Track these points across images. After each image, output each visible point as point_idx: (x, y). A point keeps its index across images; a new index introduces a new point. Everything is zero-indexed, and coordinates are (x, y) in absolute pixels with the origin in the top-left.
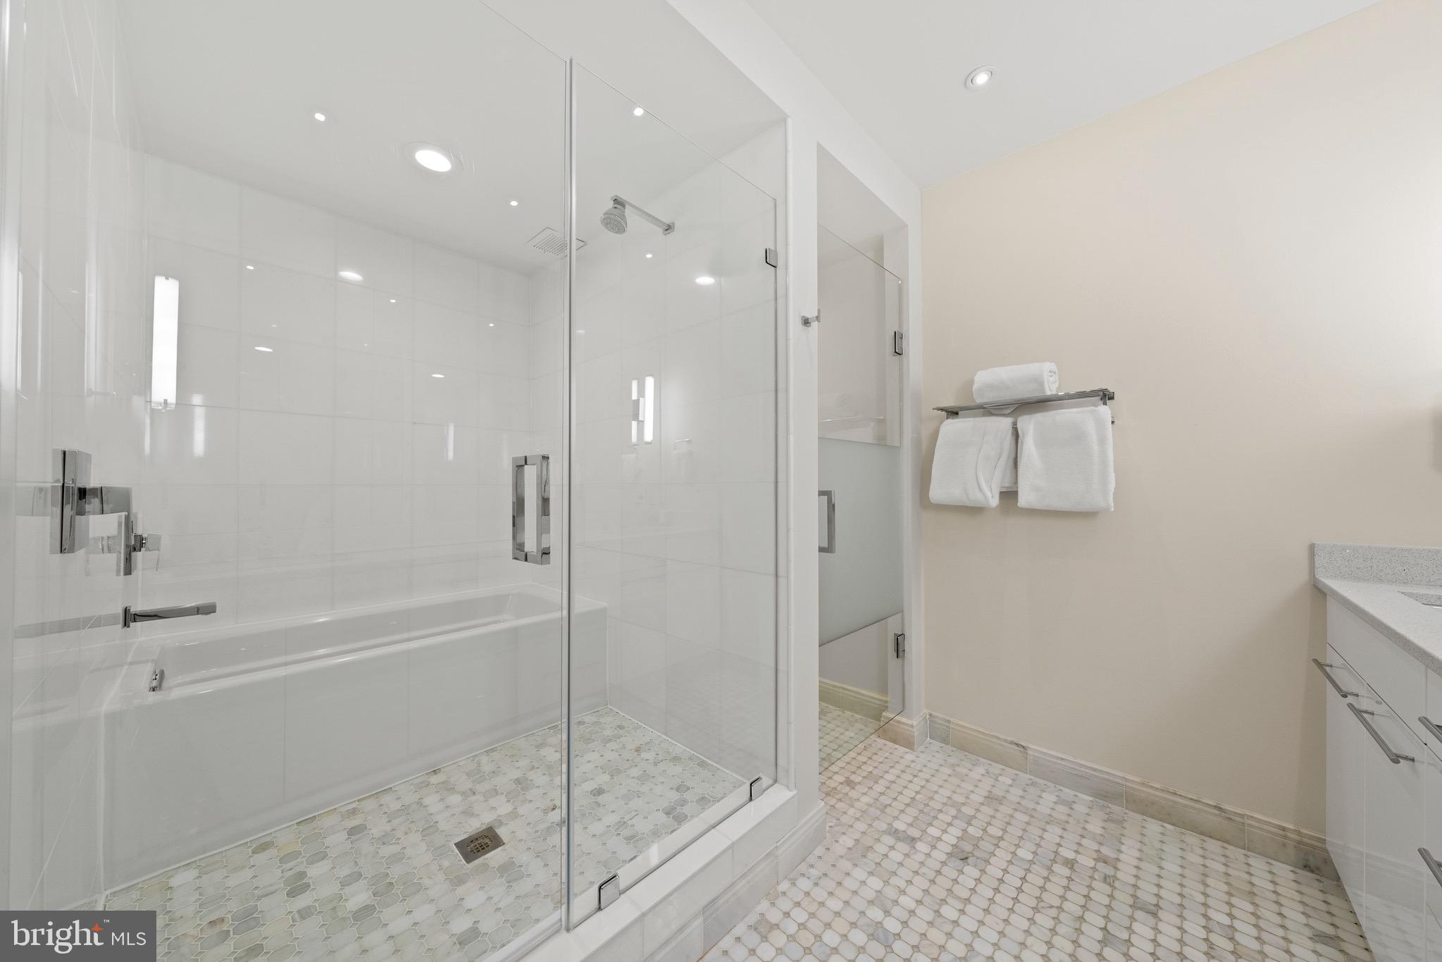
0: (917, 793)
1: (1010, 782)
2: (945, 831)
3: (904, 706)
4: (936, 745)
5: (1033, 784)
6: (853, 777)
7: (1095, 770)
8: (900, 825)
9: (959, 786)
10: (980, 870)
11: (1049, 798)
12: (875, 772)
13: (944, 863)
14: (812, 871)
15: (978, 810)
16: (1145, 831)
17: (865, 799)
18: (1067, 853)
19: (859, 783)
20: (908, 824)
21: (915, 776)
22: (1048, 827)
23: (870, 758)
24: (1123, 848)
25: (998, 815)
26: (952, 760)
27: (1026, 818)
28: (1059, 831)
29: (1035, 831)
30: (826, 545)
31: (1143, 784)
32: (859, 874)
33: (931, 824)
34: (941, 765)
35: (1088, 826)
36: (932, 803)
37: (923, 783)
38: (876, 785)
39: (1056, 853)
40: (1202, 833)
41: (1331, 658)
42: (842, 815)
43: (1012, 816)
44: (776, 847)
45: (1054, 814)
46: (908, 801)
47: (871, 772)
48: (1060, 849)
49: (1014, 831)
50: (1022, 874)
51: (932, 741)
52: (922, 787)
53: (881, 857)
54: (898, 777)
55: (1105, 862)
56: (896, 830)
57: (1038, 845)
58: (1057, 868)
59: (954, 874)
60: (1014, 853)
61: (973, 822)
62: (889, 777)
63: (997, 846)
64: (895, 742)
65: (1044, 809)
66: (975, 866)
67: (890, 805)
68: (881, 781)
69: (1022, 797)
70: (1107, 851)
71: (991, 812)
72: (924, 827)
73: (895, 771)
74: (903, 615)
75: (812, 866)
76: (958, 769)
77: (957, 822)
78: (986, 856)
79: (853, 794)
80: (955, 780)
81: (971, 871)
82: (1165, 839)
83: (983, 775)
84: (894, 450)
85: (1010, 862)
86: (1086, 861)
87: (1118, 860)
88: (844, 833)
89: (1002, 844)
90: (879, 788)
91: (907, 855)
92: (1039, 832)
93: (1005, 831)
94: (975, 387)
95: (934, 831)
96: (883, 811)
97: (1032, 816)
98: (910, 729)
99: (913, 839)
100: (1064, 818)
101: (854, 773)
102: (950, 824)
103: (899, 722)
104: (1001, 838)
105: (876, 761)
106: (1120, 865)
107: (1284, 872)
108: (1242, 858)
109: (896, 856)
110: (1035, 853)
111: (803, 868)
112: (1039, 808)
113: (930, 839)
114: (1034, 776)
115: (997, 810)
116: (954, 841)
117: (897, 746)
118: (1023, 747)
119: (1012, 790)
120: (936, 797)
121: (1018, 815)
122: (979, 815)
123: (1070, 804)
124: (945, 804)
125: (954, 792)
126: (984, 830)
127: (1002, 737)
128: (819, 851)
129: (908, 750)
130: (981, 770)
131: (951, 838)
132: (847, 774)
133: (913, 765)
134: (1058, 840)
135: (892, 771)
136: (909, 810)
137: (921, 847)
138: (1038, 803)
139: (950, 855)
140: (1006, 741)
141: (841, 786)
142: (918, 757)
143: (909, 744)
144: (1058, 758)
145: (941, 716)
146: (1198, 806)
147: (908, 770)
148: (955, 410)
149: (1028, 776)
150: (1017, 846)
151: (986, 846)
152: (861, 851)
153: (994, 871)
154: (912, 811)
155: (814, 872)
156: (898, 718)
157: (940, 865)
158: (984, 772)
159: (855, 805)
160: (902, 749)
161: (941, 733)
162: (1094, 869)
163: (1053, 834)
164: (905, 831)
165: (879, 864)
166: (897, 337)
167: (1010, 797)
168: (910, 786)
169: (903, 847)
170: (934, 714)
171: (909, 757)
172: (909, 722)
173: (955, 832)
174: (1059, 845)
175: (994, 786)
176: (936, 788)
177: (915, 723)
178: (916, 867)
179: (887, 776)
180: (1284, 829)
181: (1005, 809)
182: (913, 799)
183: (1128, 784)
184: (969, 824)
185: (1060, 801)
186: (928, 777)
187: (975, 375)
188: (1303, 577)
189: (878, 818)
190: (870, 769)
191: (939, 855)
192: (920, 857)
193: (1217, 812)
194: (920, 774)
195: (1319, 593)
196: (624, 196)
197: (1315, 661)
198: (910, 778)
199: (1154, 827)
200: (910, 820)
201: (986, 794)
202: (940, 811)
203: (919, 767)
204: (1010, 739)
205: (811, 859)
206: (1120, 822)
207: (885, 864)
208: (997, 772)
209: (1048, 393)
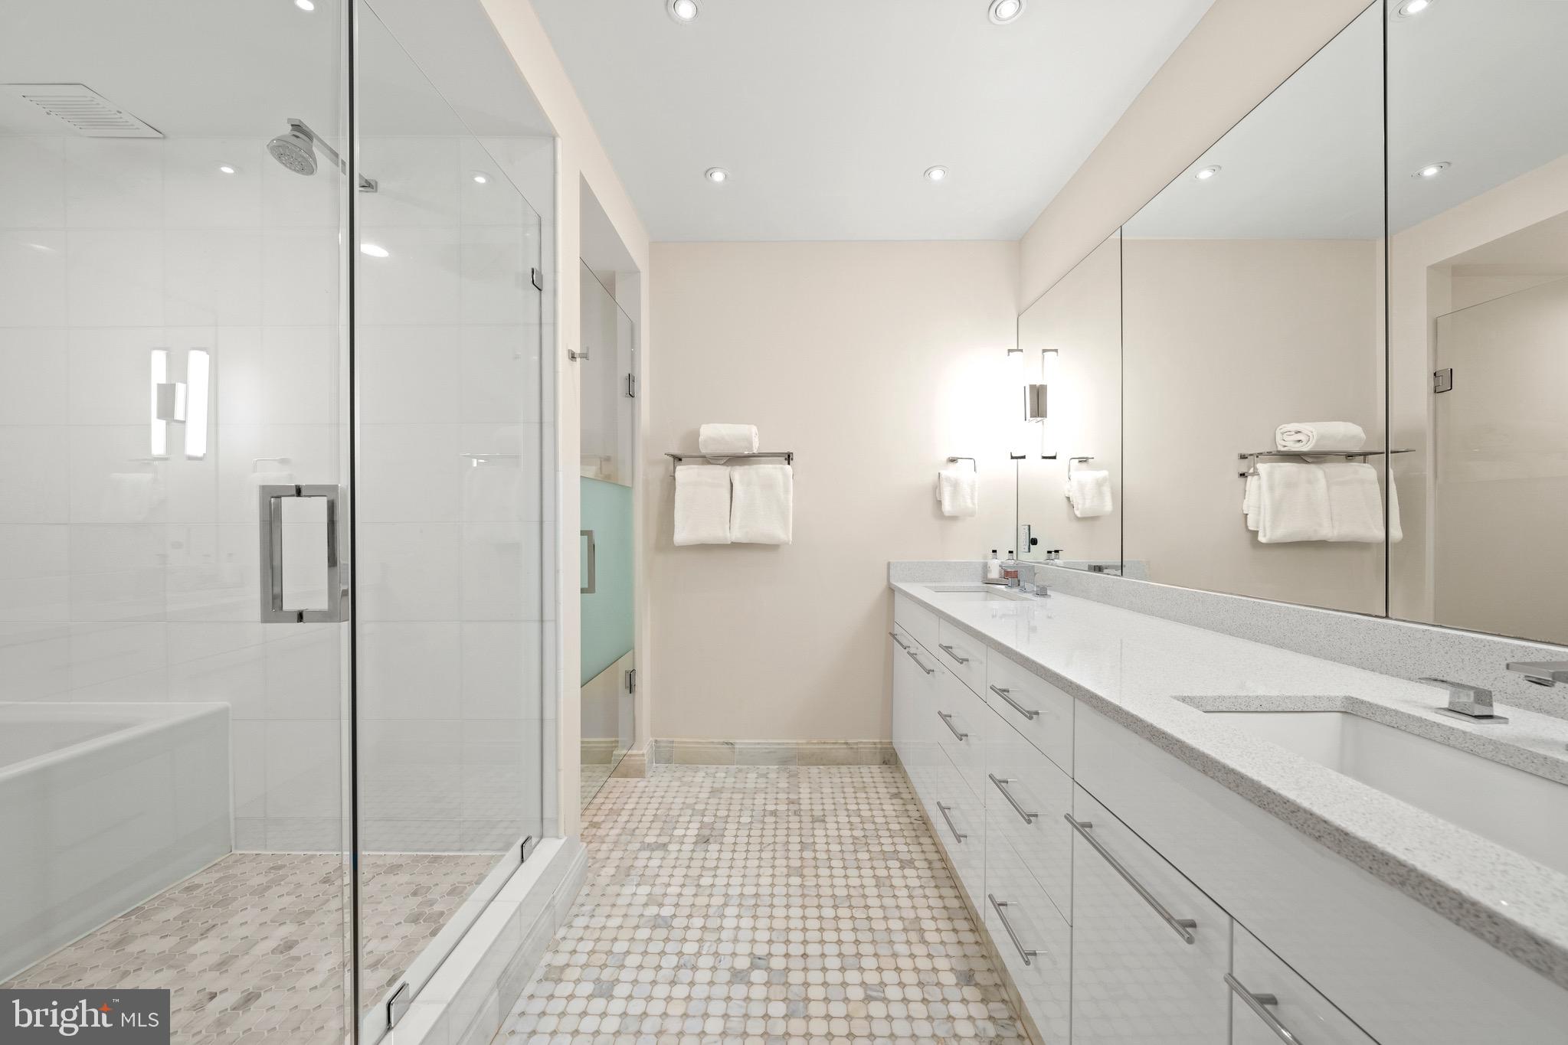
0: (657, 809)
1: (724, 775)
2: (687, 828)
3: (634, 740)
4: (662, 767)
5: (740, 771)
6: (596, 819)
7: (779, 744)
8: (650, 839)
9: (688, 792)
10: (720, 844)
11: (752, 776)
12: (615, 807)
13: (693, 851)
14: (584, 909)
15: (707, 804)
16: (810, 775)
17: (613, 832)
18: (770, 807)
19: (603, 821)
20: (657, 836)
21: (652, 797)
22: (756, 796)
23: (606, 798)
24: (801, 790)
25: (722, 801)
26: (678, 774)
27: (741, 796)
28: (763, 796)
29: (748, 802)
30: (586, 586)
31: (808, 743)
32: (628, 890)
33: (675, 828)
34: (671, 781)
35: (779, 785)
36: (671, 813)
37: (660, 800)
38: (620, 817)
39: (764, 810)
40: (838, 764)
41: (897, 630)
42: (596, 854)
43: (731, 798)
44: (554, 897)
45: (758, 786)
46: (651, 818)
47: (611, 809)
48: (766, 807)
49: (736, 807)
50: (747, 832)
51: (658, 765)
52: (660, 803)
53: (643, 869)
54: (637, 803)
55: (793, 803)
56: (648, 844)
57: (753, 810)
58: (767, 819)
59: (702, 854)
60: (739, 822)
61: (706, 813)
62: (629, 806)
63: (726, 822)
64: (625, 776)
65: (750, 785)
66: (715, 842)
67: (637, 828)
68: (623, 813)
69: (735, 782)
70: (793, 796)
71: (717, 801)
72: (670, 832)
73: (634, 800)
74: (634, 653)
75: (583, 905)
76: (685, 779)
77: (694, 818)
78: (721, 832)
79: (601, 832)
80: (685, 789)
81: (713, 847)
82: (821, 775)
83: (704, 777)
84: (627, 490)
85: (738, 829)
86: (782, 807)
87: (800, 798)
88: (604, 866)
89: (729, 820)
90: (624, 818)
91: (663, 858)
92: (751, 802)
93: (729, 810)
94: (701, 438)
95: (679, 832)
96: (632, 835)
97: (744, 793)
98: (642, 758)
99: (665, 845)
100: (764, 786)
101: (596, 815)
102: (689, 822)
103: (631, 755)
104: (728, 816)
105: (613, 798)
106: (801, 802)
107: (875, 769)
108: (857, 770)
109: (654, 863)
110: (752, 816)
111: (575, 910)
112: (747, 785)
113: (677, 839)
114: (740, 764)
115: (720, 798)
116: (696, 832)
117: (628, 779)
118: (732, 744)
119: (727, 780)
120: (673, 806)
121: (735, 796)
122: (708, 807)
123: (765, 776)
124: (682, 809)
125: (686, 797)
126: (715, 816)
127: (716, 741)
128: (586, 890)
129: (638, 779)
130: (702, 774)
131: (693, 832)
132: (590, 819)
133: (647, 789)
134: (763, 801)
135: (630, 800)
136: (654, 825)
137: (673, 847)
138: (746, 783)
139: (695, 843)
140: (719, 743)
141: (587, 831)
142: (649, 782)
143: (640, 773)
144: (755, 744)
145: (665, 739)
146: (836, 746)
147: (645, 795)
148: (680, 457)
149: (735, 766)
150: (740, 816)
151: (719, 825)
152: (624, 873)
153: (729, 839)
154: (658, 825)
155: (587, 909)
156: (630, 752)
157: (691, 853)
158: (704, 774)
159: (606, 841)
160: (633, 781)
161: (666, 755)
162: (788, 810)
163: (759, 800)
164: (656, 842)
165: (643, 875)
166: (630, 379)
167: (726, 785)
168: (650, 806)
169: (659, 854)
170: (658, 739)
171: (642, 784)
172: (641, 752)
173: (695, 825)
174: (765, 804)
175: (714, 782)
176: (671, 800)
177: (644, 751)
178: (672, 863)
179: (627, 807)
180: (875, 743)
181: (725, 795)
182: (655, 815)
183: (801, 747)
184: (704, 816)
185: (760, 776)
186: (663, 794)
187: (700, 428)
188: (885, 583)
189: (630, 842)
190: (610, 806)
191: (688, 847)
192: (674, 855)
193: (845, 746)
194: (655, 794)
195: (891, 590)
196: (310, 124)
197: (890, 633)
198: (648, 800)
199: (814, 770)
200: (657, 832)
201: (710, 790)
202: (680, 815)
203: (652, 790)
204: (722, 741)
205: (580, 900)
206: (796, 775)
207: (648, 872)
208: (713, 771)
209: (755, 451)
